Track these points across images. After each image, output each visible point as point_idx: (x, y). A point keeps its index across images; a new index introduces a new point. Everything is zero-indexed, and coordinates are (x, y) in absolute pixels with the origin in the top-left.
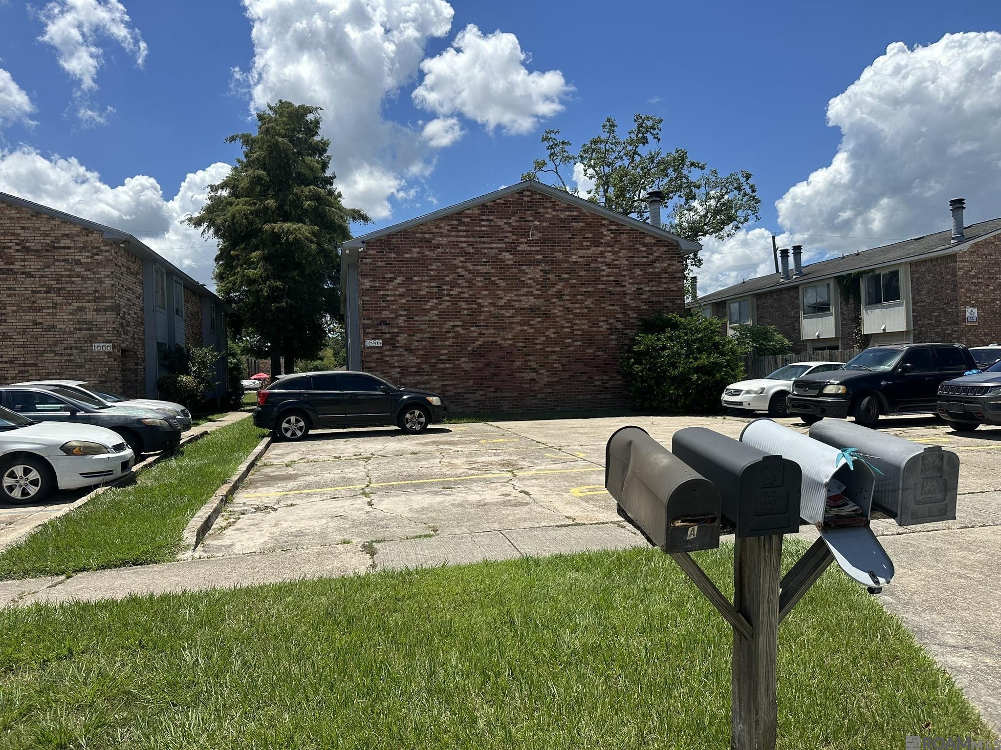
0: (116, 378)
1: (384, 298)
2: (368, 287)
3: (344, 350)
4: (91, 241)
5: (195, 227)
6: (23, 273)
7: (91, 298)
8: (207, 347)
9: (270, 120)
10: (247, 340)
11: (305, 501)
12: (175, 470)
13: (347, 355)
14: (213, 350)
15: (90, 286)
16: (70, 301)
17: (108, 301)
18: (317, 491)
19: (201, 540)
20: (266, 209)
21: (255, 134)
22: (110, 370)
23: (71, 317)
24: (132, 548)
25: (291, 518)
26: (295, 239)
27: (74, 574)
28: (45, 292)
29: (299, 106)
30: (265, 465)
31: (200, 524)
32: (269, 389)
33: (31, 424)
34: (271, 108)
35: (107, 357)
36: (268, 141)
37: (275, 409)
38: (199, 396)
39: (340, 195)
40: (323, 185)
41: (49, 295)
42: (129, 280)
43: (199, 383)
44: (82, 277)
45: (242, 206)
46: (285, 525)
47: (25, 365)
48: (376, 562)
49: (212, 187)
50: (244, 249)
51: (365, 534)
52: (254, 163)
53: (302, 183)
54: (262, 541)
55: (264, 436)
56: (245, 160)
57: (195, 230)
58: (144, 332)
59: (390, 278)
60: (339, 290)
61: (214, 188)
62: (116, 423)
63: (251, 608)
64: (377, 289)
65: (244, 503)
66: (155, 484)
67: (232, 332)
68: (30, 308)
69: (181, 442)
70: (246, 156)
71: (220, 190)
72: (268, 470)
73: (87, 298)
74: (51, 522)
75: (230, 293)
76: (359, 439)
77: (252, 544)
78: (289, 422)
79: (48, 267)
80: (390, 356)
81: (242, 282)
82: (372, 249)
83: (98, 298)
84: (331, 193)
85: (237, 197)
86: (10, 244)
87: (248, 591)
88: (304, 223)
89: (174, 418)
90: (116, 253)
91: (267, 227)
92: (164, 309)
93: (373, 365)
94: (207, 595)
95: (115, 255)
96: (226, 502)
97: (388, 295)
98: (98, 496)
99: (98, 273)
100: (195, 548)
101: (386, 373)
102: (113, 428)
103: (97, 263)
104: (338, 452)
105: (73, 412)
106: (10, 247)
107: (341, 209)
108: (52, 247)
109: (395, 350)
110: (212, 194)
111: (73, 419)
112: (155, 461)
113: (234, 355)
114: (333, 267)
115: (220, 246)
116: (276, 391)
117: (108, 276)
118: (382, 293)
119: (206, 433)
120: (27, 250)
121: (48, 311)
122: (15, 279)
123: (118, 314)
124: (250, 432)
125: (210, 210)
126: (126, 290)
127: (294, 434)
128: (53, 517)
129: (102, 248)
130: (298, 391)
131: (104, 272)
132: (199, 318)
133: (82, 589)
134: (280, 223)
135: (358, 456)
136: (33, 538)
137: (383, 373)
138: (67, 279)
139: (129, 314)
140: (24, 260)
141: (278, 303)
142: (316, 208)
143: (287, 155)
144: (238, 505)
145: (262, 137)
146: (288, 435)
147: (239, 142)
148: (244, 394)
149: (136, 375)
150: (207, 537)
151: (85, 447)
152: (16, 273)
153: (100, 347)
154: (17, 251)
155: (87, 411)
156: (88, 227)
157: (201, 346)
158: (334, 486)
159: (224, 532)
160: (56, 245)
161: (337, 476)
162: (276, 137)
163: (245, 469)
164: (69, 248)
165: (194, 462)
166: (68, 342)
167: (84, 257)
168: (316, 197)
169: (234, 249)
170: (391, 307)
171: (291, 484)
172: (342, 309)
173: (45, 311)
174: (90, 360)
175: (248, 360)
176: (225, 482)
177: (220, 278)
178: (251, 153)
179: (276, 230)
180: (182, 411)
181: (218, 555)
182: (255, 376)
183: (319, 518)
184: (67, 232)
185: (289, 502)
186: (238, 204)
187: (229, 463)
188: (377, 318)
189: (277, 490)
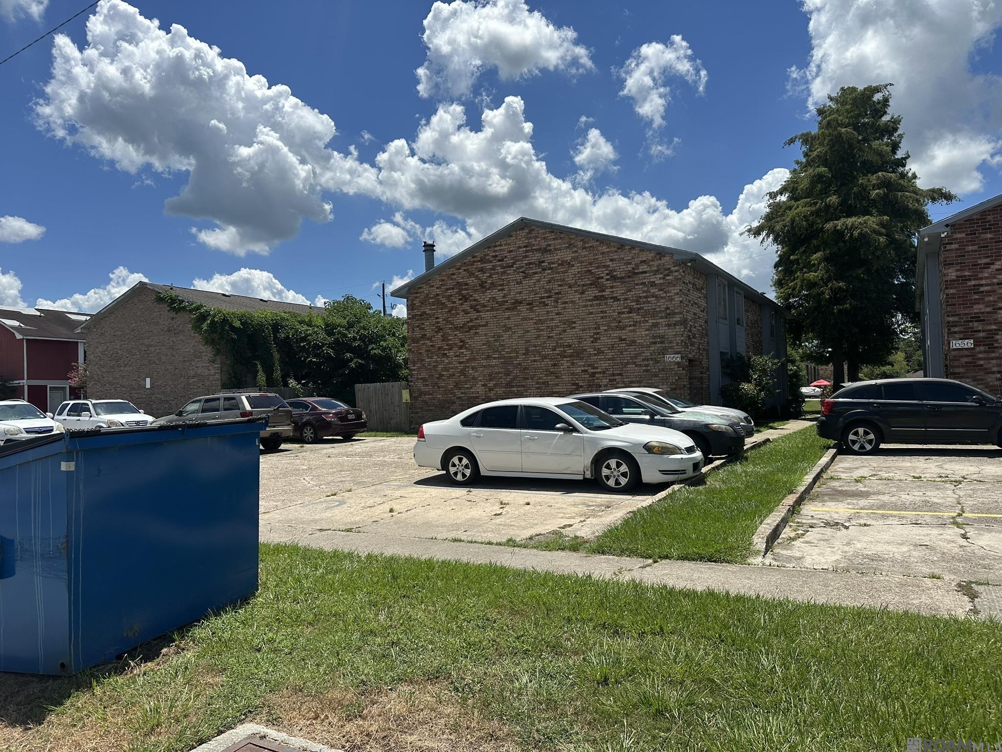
0: (684, 385)
1: (976, 289)
2: (954, 277)
3: (920, 352)
4: (663, 264)
5: (755, 237)
6: (611, 298)
7: (663, 315)
8: (767, 355)
9: (832, 112)
10: (806, 346)
11: (881, 522)
12: (741, 475)
13: (925, 358)
14: (773, 358)
15: (662, 304)
16: (647, 319)
17: (677, 316)
18: (895, 513)
19: (770, 547)
20: (828, 207)
21: (815, 130)
22: (679, 378)
23: (647, 332)
24: (707, 545)
25: (866, 539)
26: (860, 234)
27: (659, 560)
28: (628, 313)
29: (865, 89)
30: (832, 478)
31: (769, 532)
32: (833, 398)
33: (621, 425)
34: (831, 99)
35: (676, 366)
36: (830, 134)
37: (841, 419)
38: (760, 403)
39: (915, 176)
40: (894, 169)
41: (630, 315)
42: (695, 295)
43: (760, 391)
44: (656, 297)
45: (802, 208)
46: (859, 545)
47: (613, 375)
48: (978, 607)
49: (770, 194)
50: (804, 252)
51: (959, 571)
52: (814, 161)
53: (868, 172)
54: (834, 558)
55: (829, 448)
56: (804, 160)
57: (755, 240)
58: (708, 343)
59: (985, 264)
60: (913, 284)
61: (773, 195)
62: (686, 427)
63: (827, 627)
64: (967, 279)
65: (812, 516)
66: (723, 487)
67: (792, 338)
68: (617, 327)
69: (745, 448)
70: (806, 155)
71: (779, 196)
72: (835, 484)
73: (660, 315)
74: (639, 510)
75: (790, 298)
76: (944, 458)
77: (824, 561)
78: (856, 434)
79: (630, 291)
80: (985, 359)
81: (802, 286)
82: (959, 232)
83: (669, 314)
84: (903, 176)
85: (796, 199)
86: (602, 275)
87: (823, 609)
88: (871, 215)
89: (738, 424)
90: (684, 272)
91: (829, 226)
92: (726, 319)
93: (962, 370)
94: (780, 604)
95: (683, 274)
96: (793, 513)
97: (982, 285)
98: (674, 492)
99: (669, 292)
100: (765, 554)
101: (979, 380)
102: (685, 432)
103: (668, 283)
104: (918, 471)
105: (652, 415)
106: (602, 278)
107: (916, 191)
108: (633, 274)
109: (993, 352)
110: (771, 201)
111: (652, 422)
112: (721, 464)
113: (793, 362)
114: (906, 259)
115: (779, 252)
116: (840, 400)
117: (677, 294)
118: (973, 283)
119: (768, 440)
120: (614, 278)
121: (630, 328)
122: (606, 304)
123: (685, 328)
124: (813, 441)
125: (769, 218)
126: (692, 305)
127: (862, 447)
128: (640, 506)
129: (672, 269)
130: (867, 401)
131: (674, 290)
132: (758, 326)
133: (667, 574)
134: (843, 220)
135: (945, 479)
136: (626, 522)
137: (975, 379)
138: (645, 300)
139: (695, 327)
140: (612, 287)
141: (841, 305)
142: (886, 195)
143: (851, 146)
144: (806, 517)
145: (823, 133)
146: (856, 447)
147: (798, 143)
148: (804, 401)
149: (702, 383)
150: (776, 546)
151: (663, 448)
152: (606, 298)
153: (672, 358)
154: (607, 280)
155: (662, 415)
156: (660, 252)
157: (761, 354)
158: (914, 510)
159: (793, 543)
160: (636, 271)
161: (919, 498)
162: (839, 128)
163: (811, 480)
164: (645, 272)
165: (758, 469)
166: (645, 354)
167: (657, 279)
168: (886, 184)
169: (793, 254)
170: (987, 299)
171: (863, 502)
172: (917, 305)
173: (627, 328)
174: (663, 370)
175: (807, 366)
176: (791, 492)
177: (779, 285)
178: (811, 151)
179: (839, 228)
180: (746, 418)
181: (788, 565)
182: (815, 383)
183: (898, 544)
184: (644, 259)
185: (862, 522)
186: (798, 207)
187: (795, 472)
188: (967, 314)
189: (847, 506)
